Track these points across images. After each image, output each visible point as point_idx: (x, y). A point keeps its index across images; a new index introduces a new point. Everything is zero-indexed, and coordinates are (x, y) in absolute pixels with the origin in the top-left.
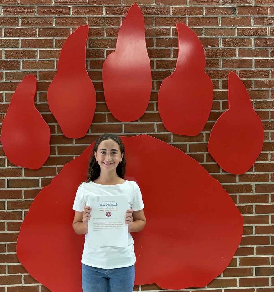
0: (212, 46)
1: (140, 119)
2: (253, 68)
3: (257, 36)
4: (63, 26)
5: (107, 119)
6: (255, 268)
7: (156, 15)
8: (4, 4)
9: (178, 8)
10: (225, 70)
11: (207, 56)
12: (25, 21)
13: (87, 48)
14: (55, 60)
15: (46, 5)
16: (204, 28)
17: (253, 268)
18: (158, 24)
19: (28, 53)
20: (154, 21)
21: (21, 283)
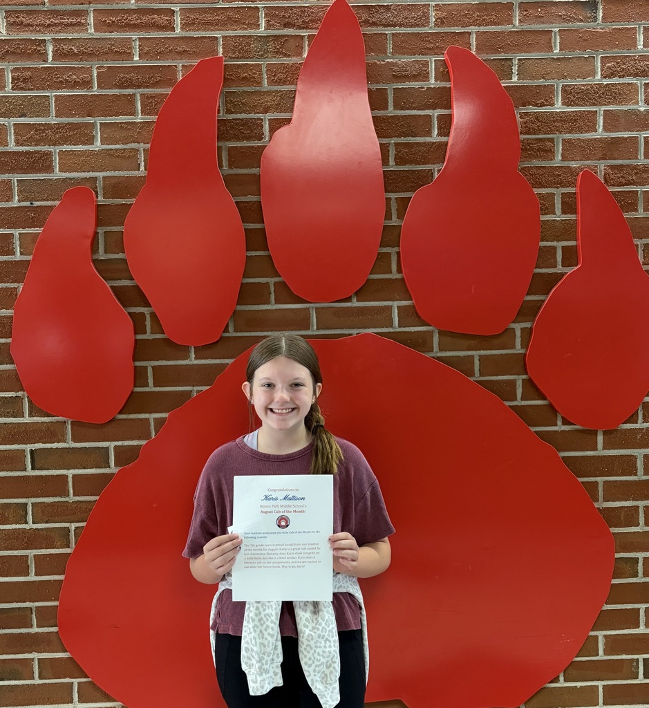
0: (536, 105)
1: (357, 293)
2: (641, 160)
4: (159, 59)
5: (273, 296)
6: (644, 659)
7: (395, 26)
8: (9, 5)
9: (450, 8)
10: (569, 167)
11: (524, 130)
12: (63, 49)
13: (221, 114)
14: (142, 146)
15: (115, 6)
16: (516, 58)
17: (638, 659)
18: (398, 50)
19: (74, 131)
20: (390, 43)
21: (71, 701)
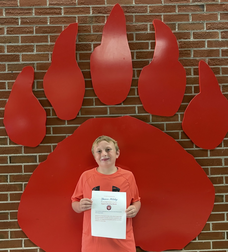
0: (184, 39)
1: (123, 102)
2: (221, 57)
3: (223, 29)
4: (56, 24)
5: (94, 103)
6: (227, 232)
7: (136, 13)
8: (6, 7)
9: (154, 7)
10: (196, 59)
11: (180, 47)
12: (24, 21)
13: (77, 42)
14: (50, 53)
15: (42, 7)
16: (177, 23)
17: (224, 232)
18: (137, 20)
19: (27, 48)
20: (134, 18)
21: (22, 247)
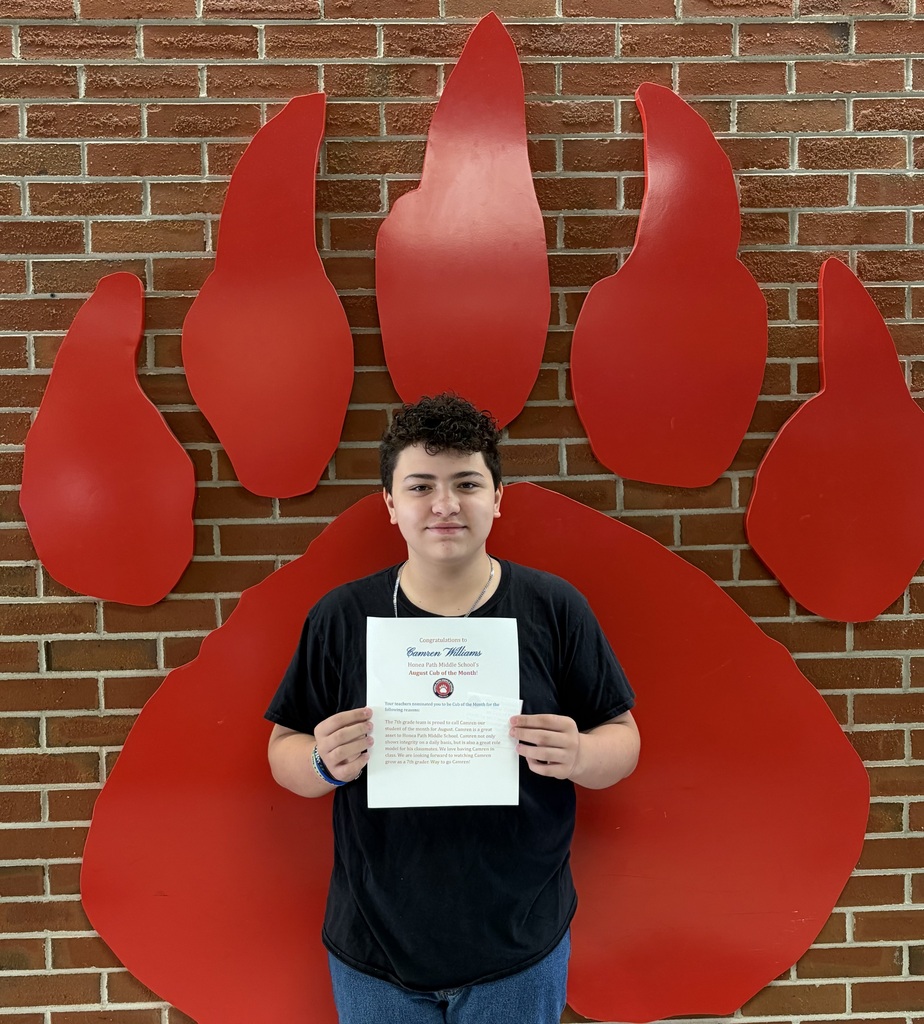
0: (763, 167)
1: (509, 427)
2: (909, 244)
4: (235, 97)
6: (910, 948)
7: (566, 54)
8: (26, 18)
9: (643, 30)
10: (808, 253)
11: (746, 201)
12: (101, 80)
13: (321, 174)
14: (209, 217)
15: (174, 22)
16: (736, 100)
18: (573, 86)
19: (113, 194)
20: (559, 77)
21: (98, 1000)
